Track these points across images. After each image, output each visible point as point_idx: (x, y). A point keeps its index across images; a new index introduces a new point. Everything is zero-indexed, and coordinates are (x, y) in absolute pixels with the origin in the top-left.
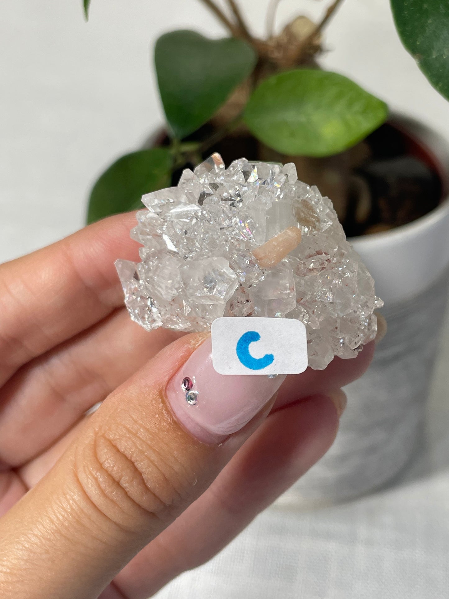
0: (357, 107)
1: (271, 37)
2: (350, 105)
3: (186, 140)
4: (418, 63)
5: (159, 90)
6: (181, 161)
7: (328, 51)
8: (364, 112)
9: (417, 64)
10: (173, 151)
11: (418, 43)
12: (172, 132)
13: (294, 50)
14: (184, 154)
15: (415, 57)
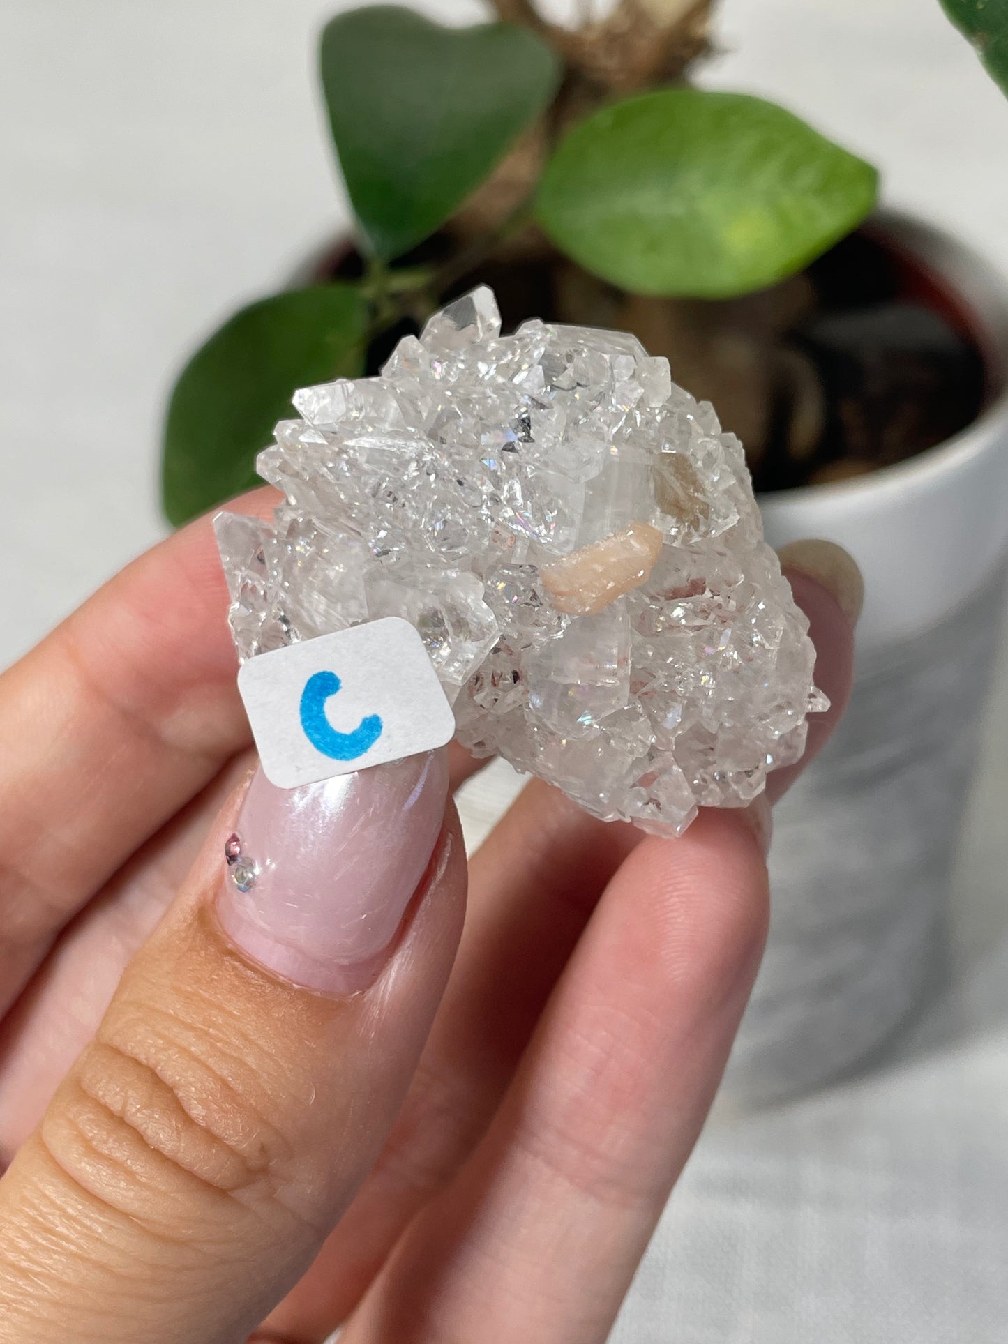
0: (808, 177)
1: (587, 24)
2: (790, 172)
3: (400, 263)
4: (981, 53)
5: (334, 144)
6: (389, 313)
7: (725, 51)
8: (823, 189)
9: (978, 56)
10: (368, 291)
11: (980, 6)
12: (369, 245)
13: (645, 49)
14: (395, 297)
15: (974, 39)
